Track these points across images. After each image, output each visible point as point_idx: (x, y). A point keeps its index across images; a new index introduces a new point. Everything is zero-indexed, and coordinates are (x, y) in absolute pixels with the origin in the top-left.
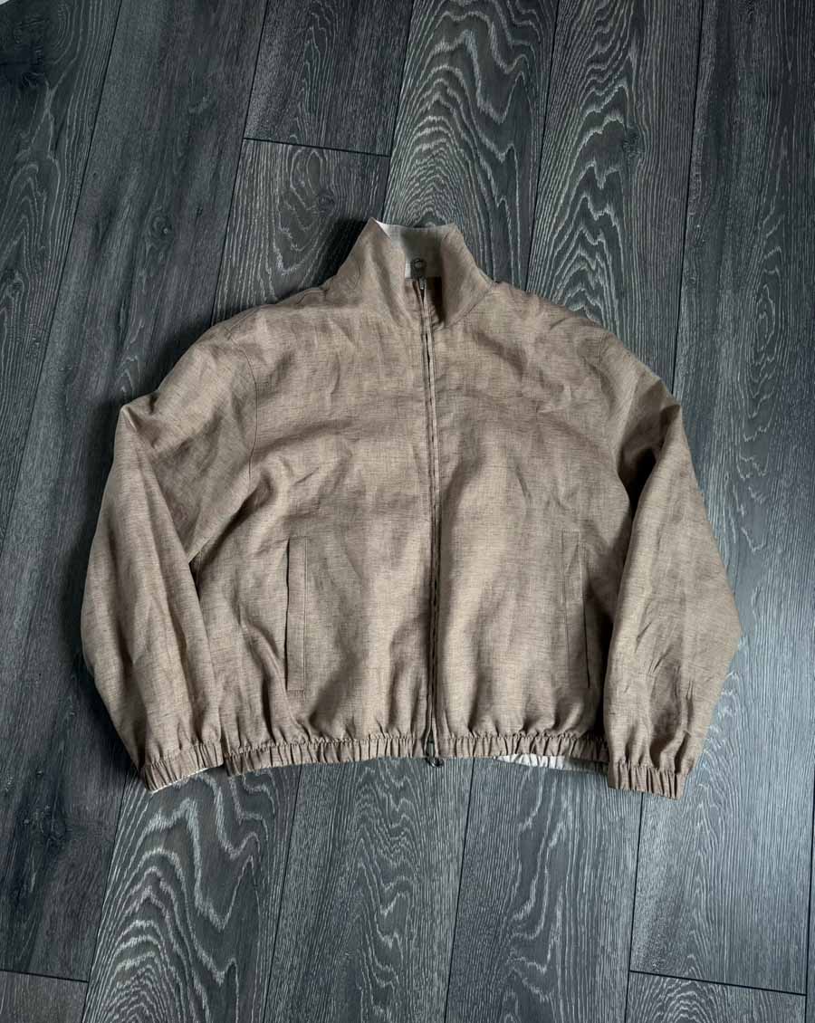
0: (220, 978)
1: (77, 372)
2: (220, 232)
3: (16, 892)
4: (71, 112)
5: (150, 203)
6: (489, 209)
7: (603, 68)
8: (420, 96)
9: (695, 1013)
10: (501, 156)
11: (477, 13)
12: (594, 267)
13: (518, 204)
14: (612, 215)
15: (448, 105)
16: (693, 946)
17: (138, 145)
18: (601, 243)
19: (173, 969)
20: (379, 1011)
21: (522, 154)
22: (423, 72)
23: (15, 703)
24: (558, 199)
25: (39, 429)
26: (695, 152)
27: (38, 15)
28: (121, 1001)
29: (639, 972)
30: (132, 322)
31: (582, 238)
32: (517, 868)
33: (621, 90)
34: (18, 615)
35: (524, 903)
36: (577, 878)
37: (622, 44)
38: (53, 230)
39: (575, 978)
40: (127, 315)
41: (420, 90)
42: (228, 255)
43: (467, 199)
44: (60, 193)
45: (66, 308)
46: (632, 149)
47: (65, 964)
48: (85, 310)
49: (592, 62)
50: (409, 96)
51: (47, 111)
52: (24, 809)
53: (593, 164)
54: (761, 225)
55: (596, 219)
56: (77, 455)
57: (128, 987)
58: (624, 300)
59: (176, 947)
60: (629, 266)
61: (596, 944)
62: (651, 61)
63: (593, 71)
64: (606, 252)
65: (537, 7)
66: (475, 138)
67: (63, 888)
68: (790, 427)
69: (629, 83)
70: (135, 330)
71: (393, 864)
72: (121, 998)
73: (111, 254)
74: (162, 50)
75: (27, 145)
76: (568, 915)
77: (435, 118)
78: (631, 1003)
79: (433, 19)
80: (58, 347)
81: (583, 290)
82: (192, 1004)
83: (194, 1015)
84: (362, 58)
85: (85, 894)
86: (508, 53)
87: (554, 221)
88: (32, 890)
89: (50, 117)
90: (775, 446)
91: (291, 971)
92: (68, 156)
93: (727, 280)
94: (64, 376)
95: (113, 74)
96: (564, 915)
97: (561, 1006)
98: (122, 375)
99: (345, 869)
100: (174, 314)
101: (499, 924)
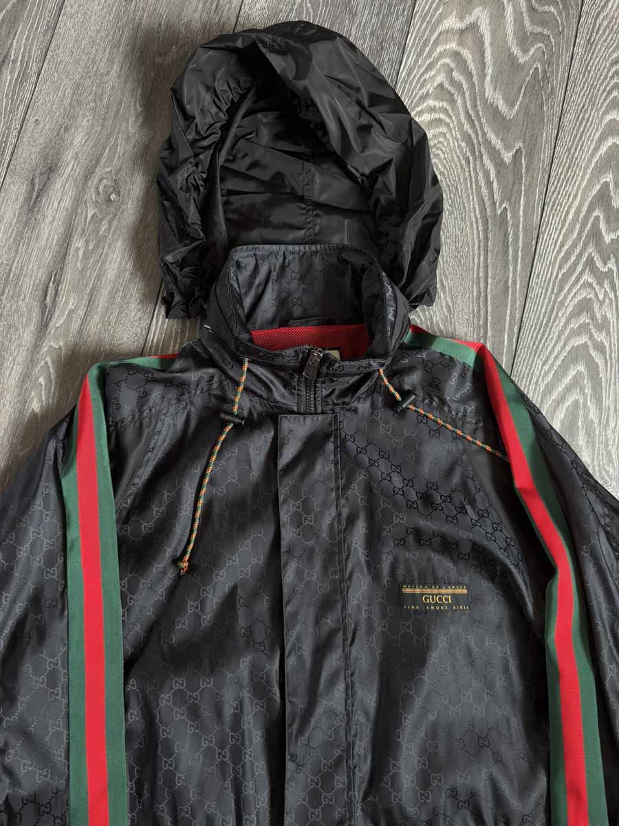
6: (488, 215)
8: (422, 75)
10: (507, 157)
12: (601, 297)
13: (521, 214)
15: (453, 90)
18: (611, 270)
21: (530, 156)
22: (427, 49)
24: (568, 213)
30: (62, 299)
31: (590, 261)
40: (56, 294)
41: (423, 69)
43: (465, 200)
50: (409, 74)
53: (609, 178)
55: (607, 242)
66: (479, 132)
70: (62, 311)
73: (45, 217)
77: (436, 103)
81: (587, 321)
84: (360, 23)
86: (524, 40)
87: (561, 237)
92: (7, 95)
98: (43, 363)
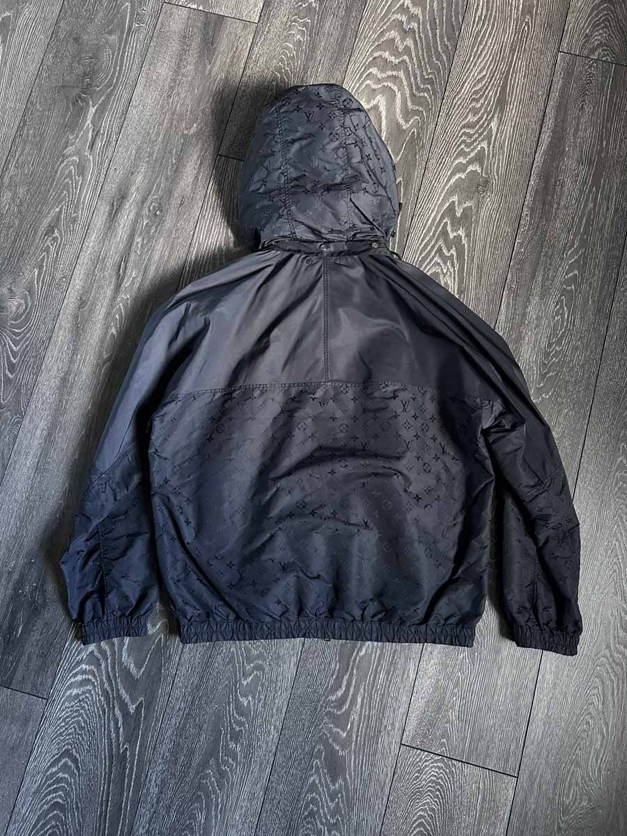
0: (132, 709)
1: (88, 300)
2: (194, 219)
3: (8, 636)
4: (105, 123)
5: (149, 193)
7: (471, 131)
9: (441, 778)
11: (389, 84)
14: (463, 236)
16: (446, 735)
17: (146, 152)
19: (102, 699)
20: (232, 745)
23: (22, 515)
25: (58, 336)
26: (528, 198)
27: (90, 55)
28: (67, 715)
29: (407, 746)
32: (336, 666)
33: (483, 148)
34: (30, 457)
35: (337, 690)
36: (375, 678)
37: (487, 117)
38: (83, 204)
39: (364, 744)
42: (198, 234)
44: (91, 180)
45: (85, 258)
46: (484, 192)
47: (34, 686)
48: (98, 261)
49: (464, 127)
51: (89, 122)
52: (20, 583)
54: (566, 254)
56: (81, 356)
57: (72, 706)
58: (462, 296)
59: (106, 685)
60: (469, 274)
61: (381, 724)
62: (507, 130)
63: (464, 133)
64: (455, 261)
65: (432, 83)
67: (38, 637)
68: (564, 397)
69: (489, 144)
71: (255, 652)
72: (67, 712)
74: (172, 88)
75: (73, 144)
76: (365, 701)
78: (399, 765)
79: (357, 85)
80: (78, 283)
82: (112, 723)
83: (113, 730)
85: (52, 643)
88: (18, 636)
89: (90, 125)
90: (553, 408)
91: (179, 711)
93: (537, 290)
94: (80, 303)
95: (136, 101)
96: (362, 701)
97: (353, 760)
99: (222, 650)
100: (157, 269)
101: (319, 701)
